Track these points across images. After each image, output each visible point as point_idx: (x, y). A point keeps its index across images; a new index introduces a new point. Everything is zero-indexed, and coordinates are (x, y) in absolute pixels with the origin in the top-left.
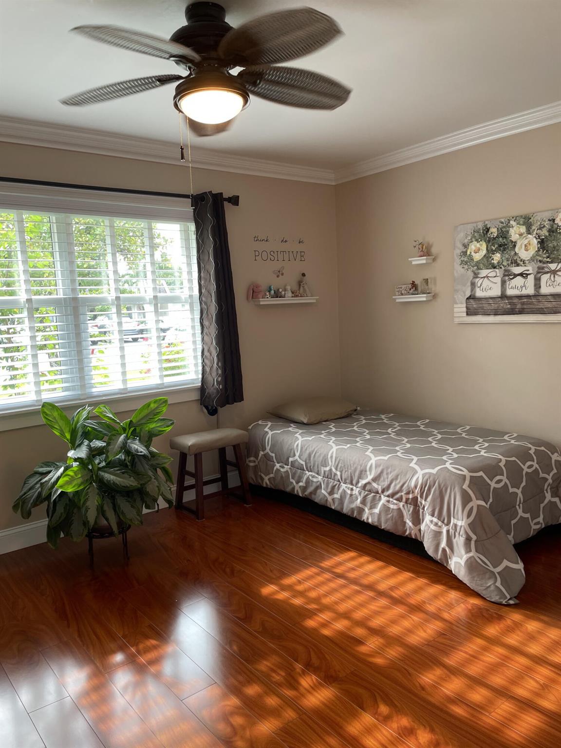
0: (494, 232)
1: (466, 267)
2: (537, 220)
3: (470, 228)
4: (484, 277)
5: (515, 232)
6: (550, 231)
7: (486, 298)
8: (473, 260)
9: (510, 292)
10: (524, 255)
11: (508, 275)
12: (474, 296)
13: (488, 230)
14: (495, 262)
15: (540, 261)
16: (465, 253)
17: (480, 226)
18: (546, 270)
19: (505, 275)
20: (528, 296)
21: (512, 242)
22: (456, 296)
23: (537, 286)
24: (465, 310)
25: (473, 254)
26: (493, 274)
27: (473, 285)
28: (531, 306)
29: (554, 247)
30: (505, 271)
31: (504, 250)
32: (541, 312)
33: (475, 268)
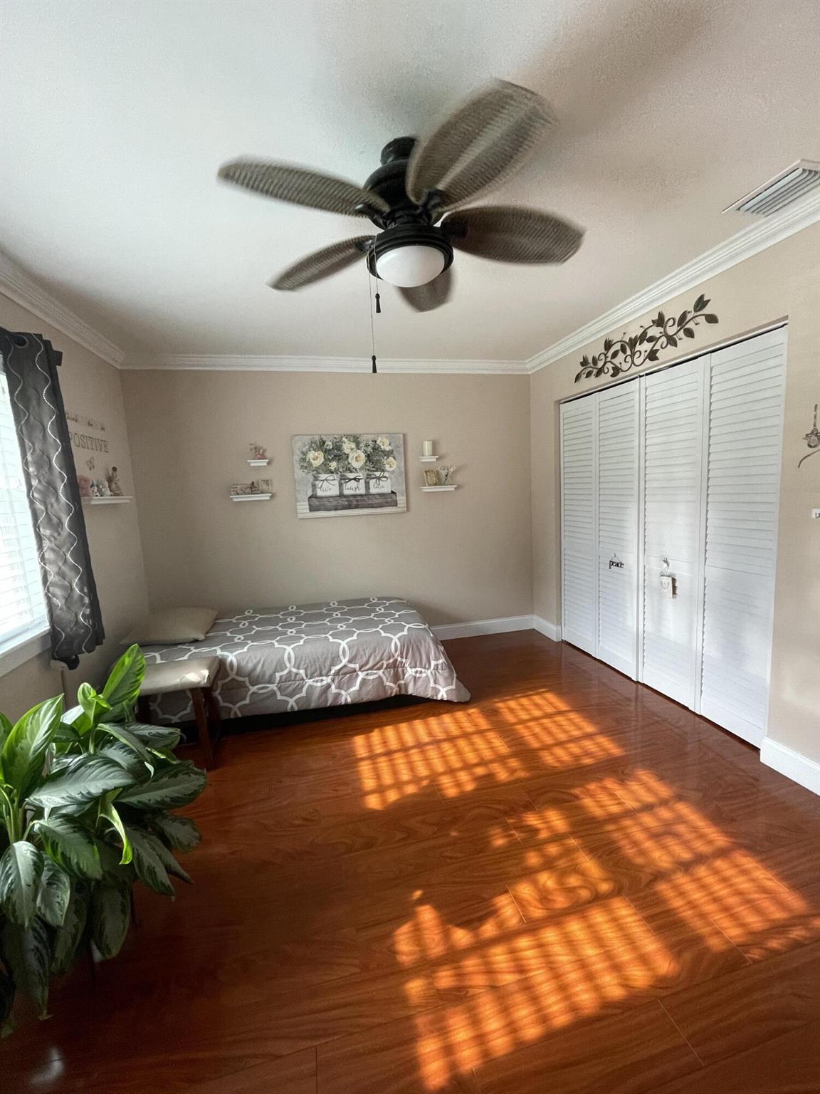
0: (329, 445)
1: (306, 471)
2: (363, 439)
3: (307, 440)
4: (324, 480)
5: (347, 447)
6: (373, 449)
7: (328, 497)
8: (311, 465)
9: (346, 492)
10: (355, 464)
11: (344, 479)
12: (316, 495)
13: (324, 442)
14: (333, 468)
15: (368, 470)
16: (304, 460)
17: (317, 438)
18: (373, 476)
19: (341, 479)
20: (361, 495)
21: (345, 454)
22: (298, 496)
23: (367, 487)
24: (308, 507)
25: (311, 460)
26: (332, 478)
27: (314, 486)
28: (363, 503)
29: (377, 461)
30: (342, 476)
31: (339, 459)
32: (372, 506)
33: (315, 472)
